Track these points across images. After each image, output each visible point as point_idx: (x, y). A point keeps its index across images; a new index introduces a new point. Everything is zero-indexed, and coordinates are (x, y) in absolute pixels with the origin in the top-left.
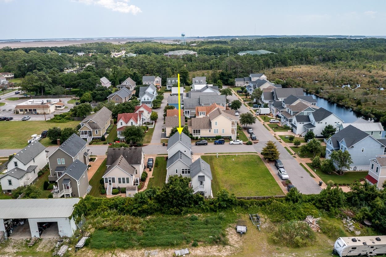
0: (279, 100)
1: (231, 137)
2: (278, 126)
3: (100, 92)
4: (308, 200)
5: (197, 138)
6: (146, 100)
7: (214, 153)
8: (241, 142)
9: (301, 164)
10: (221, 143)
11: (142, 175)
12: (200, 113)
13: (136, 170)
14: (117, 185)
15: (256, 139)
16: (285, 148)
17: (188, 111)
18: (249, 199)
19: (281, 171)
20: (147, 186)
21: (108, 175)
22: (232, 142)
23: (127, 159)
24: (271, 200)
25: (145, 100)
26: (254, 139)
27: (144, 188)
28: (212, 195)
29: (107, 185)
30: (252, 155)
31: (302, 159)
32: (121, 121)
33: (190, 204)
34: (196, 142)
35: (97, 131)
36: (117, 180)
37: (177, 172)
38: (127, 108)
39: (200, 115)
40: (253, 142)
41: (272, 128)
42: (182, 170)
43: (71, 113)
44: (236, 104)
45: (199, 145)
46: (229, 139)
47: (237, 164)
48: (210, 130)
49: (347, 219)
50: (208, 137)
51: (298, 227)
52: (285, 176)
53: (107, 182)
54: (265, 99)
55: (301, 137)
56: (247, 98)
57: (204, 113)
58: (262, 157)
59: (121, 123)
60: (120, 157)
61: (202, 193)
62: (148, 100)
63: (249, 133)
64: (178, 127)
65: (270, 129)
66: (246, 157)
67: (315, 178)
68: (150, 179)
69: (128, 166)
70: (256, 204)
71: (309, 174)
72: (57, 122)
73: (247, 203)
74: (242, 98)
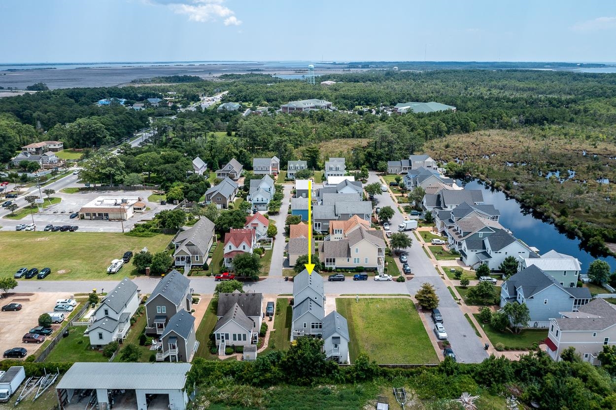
0: (447, 207)
1: (376, 269)
2: (443, 249)
3: (194, 186)
4: (466, 371)
5: (330, 270)
6: (260, 201)
7: (353, 295)
8: (390, 277)
9: (466, 315)
10: (364, 278)
11: (261, 328)
12: (336, 230)
13: (254, 323)
14: (231, 342)
15: (410, 272)
16: (449, 288)
17: (319, 224)
18: (394, 367)
19: (438, 327)
20: (267, 344)
21: (221, 331)
22: (377, 277)
23: (243, 308)
24: (420, 369)
25: (258, 201)
26: (407, 272)
27: (264, 346)
28: (349, 360)
29: (219, 342)
30: (403, 299)
31: (469, 307)
32: (230, 244)
33: (322, 372)
34: (330, 276)
35: (197, 257)
36: (231, 337)
37: (305, 326)
38: (235, 220)
39: (336, 233)
40: (405, 276)
41: (434, 253)
42: (311, 324)
43: (157, 221)
44: (386, 213)
45: (334, 280)
46: (374, 271)
47: (382, 312)
48: (348, 259)
49: (511, 398)
50: (346, 269)
51: (449, 407)
52: (443, 335)
53: (220, 339)
54: (428, 204)
55: (472, 270)
56: (403, 196)
57: (341, 230)
58: (416, 302)
59: (230, 246)
60: (235, 307)
61: (336, 359)
62: (262, 200)
63: (402, 262)
64: (307, 262)
65: (432, 255)
66: (395, 302)
67: (481, 337)
68: (271, 332)
69: (245, 318)
70: (402, 374)
71: (474, 332)
72: (140, 236)
73: (391, 372)
74: (396, 196)
